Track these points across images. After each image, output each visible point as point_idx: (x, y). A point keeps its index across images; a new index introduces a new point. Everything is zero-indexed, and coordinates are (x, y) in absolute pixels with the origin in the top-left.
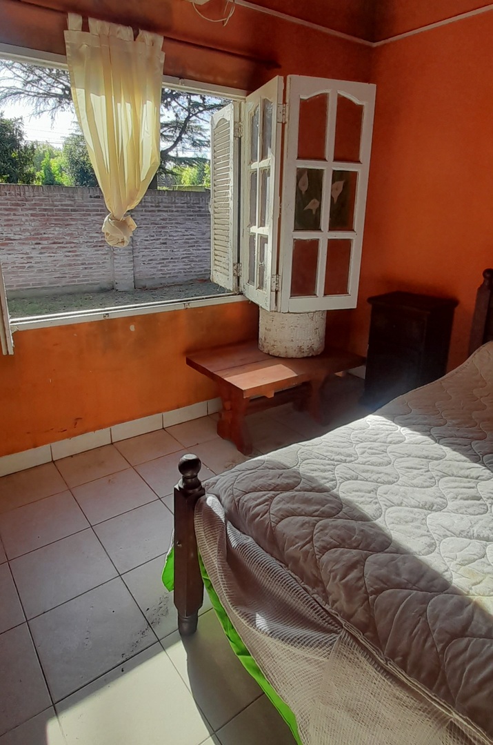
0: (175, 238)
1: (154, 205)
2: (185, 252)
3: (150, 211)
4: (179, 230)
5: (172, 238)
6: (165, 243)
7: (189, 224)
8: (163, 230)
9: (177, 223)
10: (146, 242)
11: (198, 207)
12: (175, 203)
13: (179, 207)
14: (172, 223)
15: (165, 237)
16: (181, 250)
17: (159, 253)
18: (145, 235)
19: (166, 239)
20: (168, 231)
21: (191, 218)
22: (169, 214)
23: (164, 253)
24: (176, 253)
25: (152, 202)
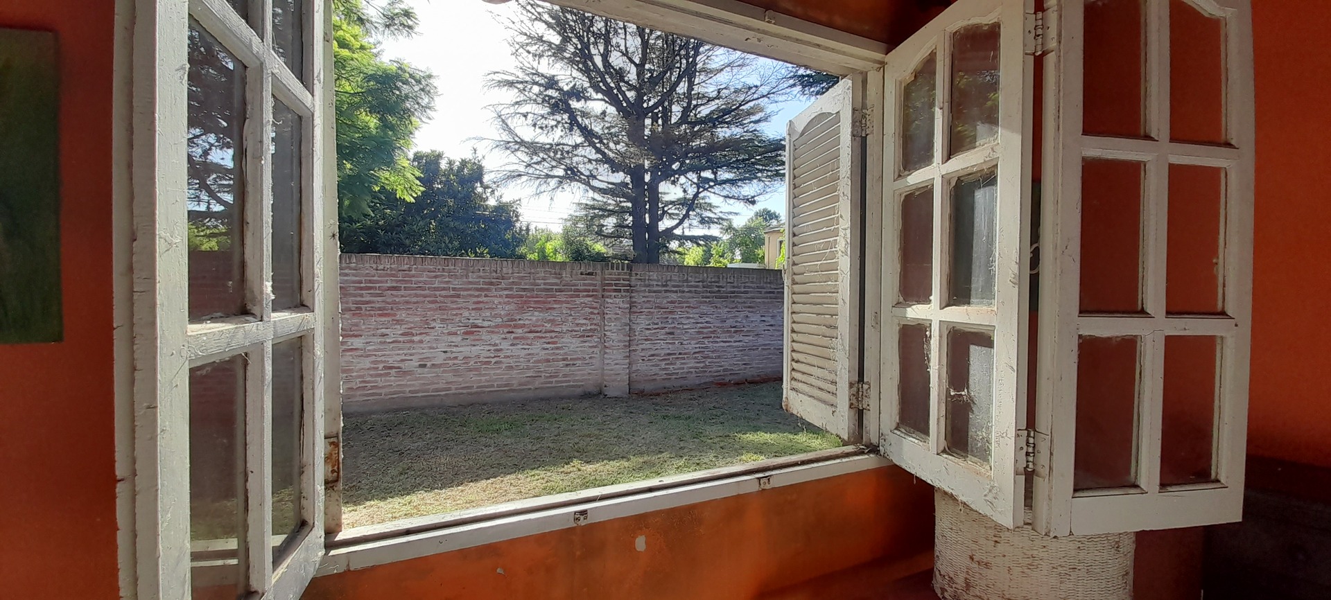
0: (685, 327)
1: (660, 283)
2: (698, 346)
3: (655, 292)
4: (691, 316)
5: (681, 326)
6: (672, 333)
7: (704, 308)
8: (670, 316)
9: (689, 307)
10: (648, 332)
11: (717, 287)
12: (687, 281)
13: (692, 286)
14: (683, 307)
15: (673, 325)
16: (693, 342)
17: (664, 346)
18: (647, 323)
19: (674, 328)
20: (677, 316)
21: (708, 300)
22: (679, 294)
23: (670, 346)
24: (686, 346)
25: (658, 281)
